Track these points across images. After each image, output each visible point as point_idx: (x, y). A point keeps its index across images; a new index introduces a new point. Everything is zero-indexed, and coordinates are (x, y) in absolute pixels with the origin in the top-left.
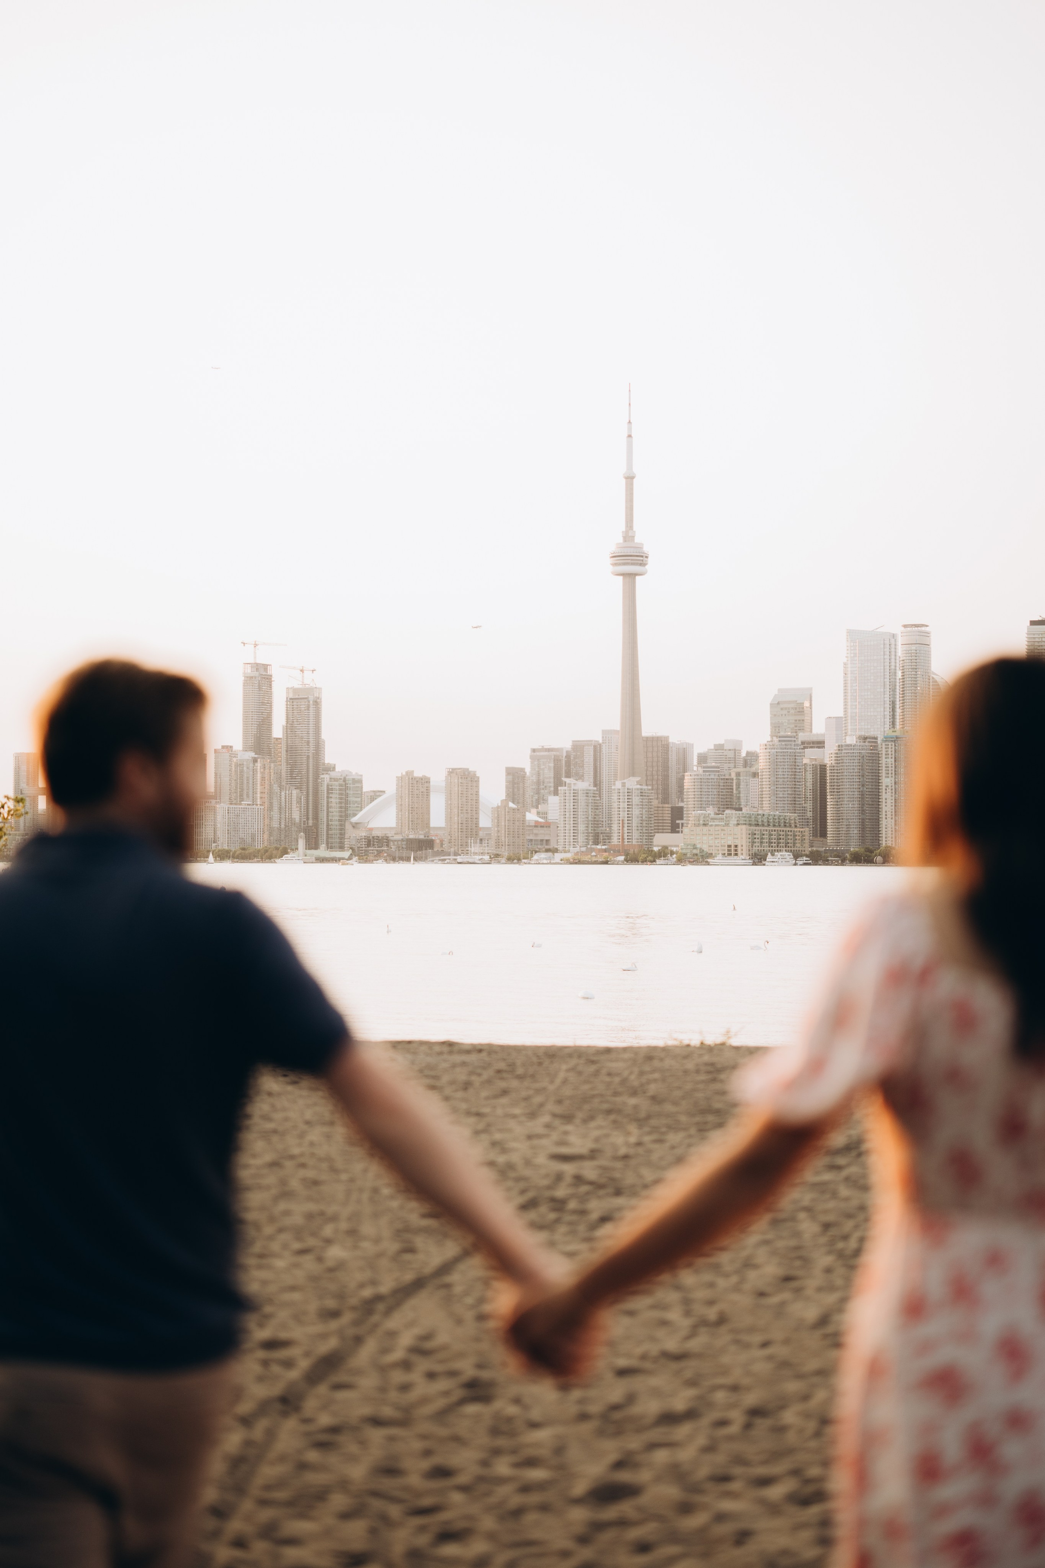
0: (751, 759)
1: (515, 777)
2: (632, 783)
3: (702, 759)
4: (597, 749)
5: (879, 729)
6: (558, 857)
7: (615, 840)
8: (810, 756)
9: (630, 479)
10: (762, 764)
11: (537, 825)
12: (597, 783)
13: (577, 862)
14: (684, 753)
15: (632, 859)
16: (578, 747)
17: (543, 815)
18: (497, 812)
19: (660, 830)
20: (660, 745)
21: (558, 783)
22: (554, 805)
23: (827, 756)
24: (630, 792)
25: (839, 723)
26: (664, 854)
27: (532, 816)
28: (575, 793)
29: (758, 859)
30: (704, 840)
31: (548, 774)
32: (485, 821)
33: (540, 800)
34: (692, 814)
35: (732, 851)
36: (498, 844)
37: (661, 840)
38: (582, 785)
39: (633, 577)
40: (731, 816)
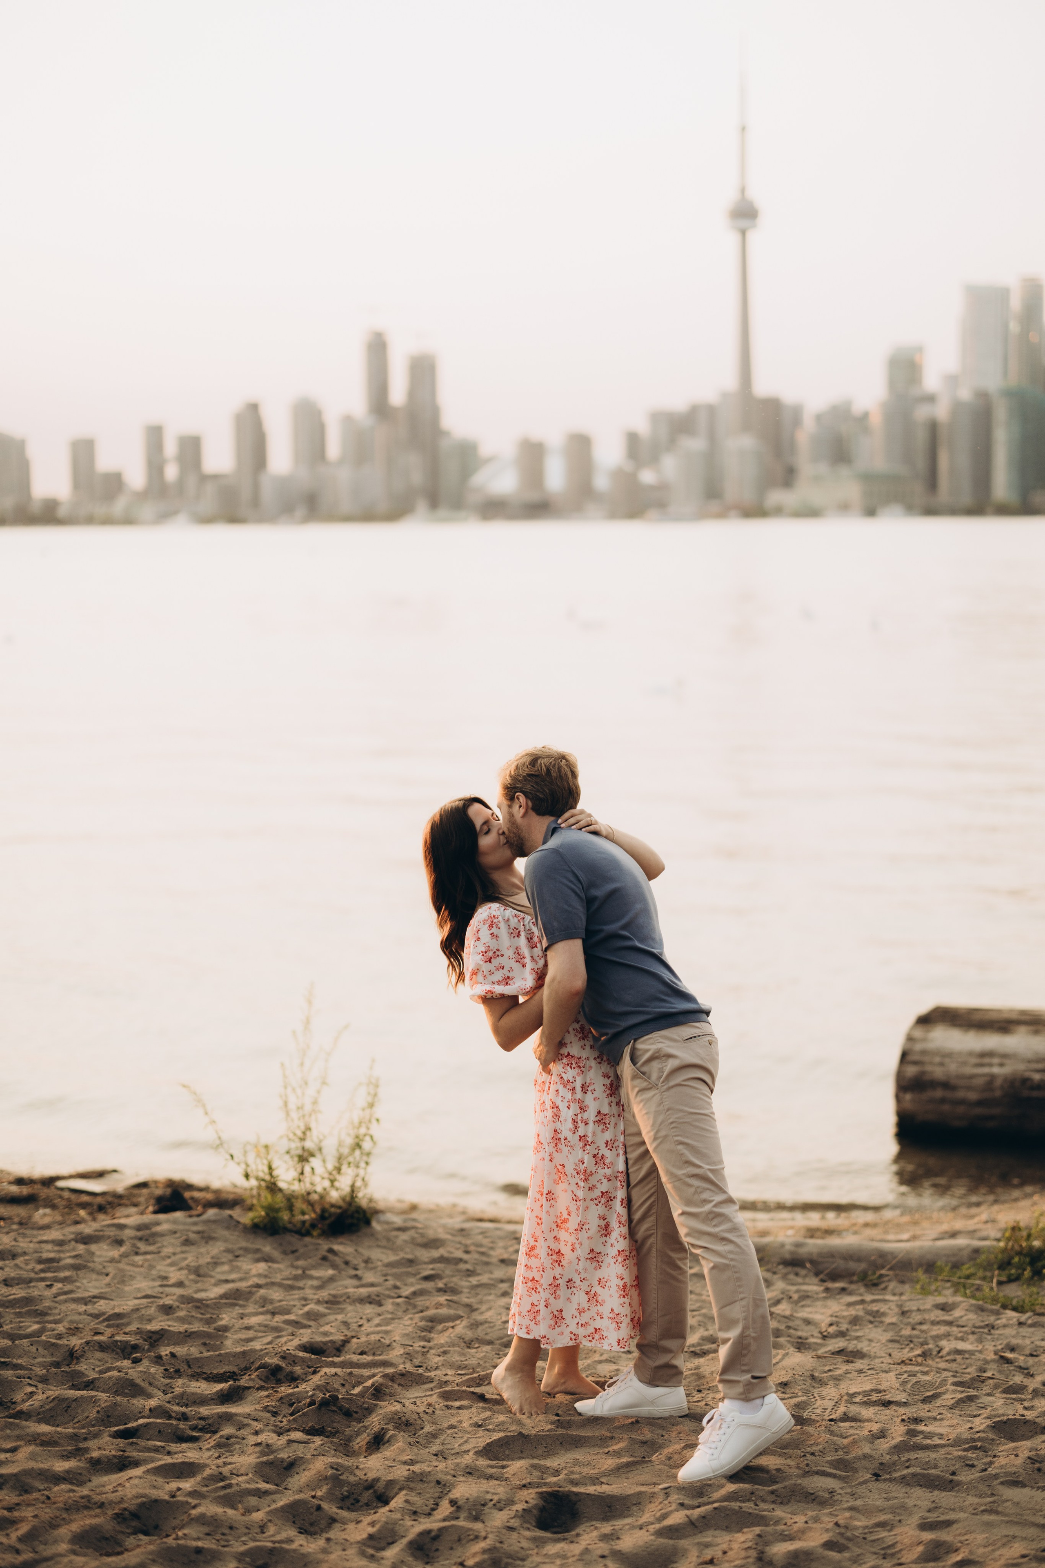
0: (865, 416)
1: (633, 440)
2: (748, 442)
3: (819, 418)
4: (711, 410)
5: (994, 383)
6: (672, 515)
7: (730, 497)
8: (922, 413)
9: (744, 129)
10: (876, 420)
11: (652, 487)
12: (712, 438)
14: (797, 413)
15: (748, 513)
16: (694, 410)
17: (659, 474)
18: (616, 475)
19: (774, 486)
20: (774, 405)
21: (673, 442)
22: (670, 464)
23: (941, 411)
24: (743, 453)
25: (952, 380)
26: (778, 512)
27: (647, 477)
28: (690, 455)
29: (871, 512)
30: (817, 497)
31: (664, 433)
32: (601, 482)
33: (654, 459)
34: (806, 467)
35: (844, 508)
36: (615, 502)
37: (776, 497)
38: (696, 444)
39: (743, 233)
40: (844, 471)
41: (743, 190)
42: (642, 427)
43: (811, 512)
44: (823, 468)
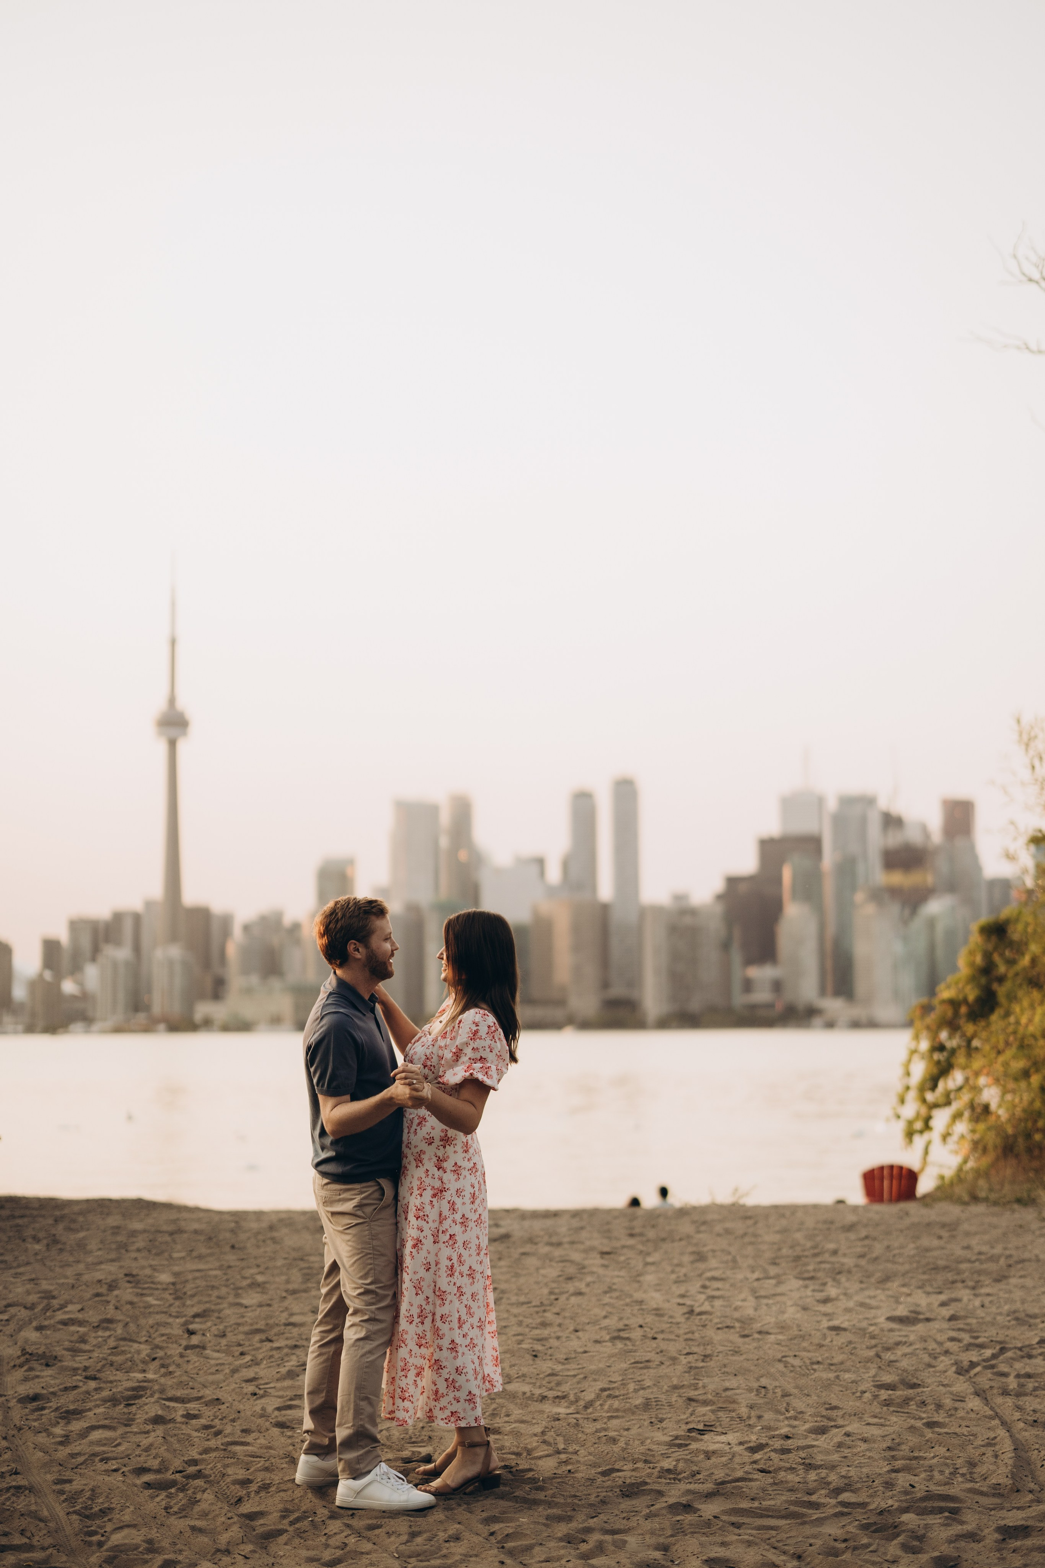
0: (296, 927)
1: (51, 948)
2: (175, 952)
3: (246, 928)
4: (137, 918)
5: (425, 897)
6: (96, 1026)
7: (157, 1009)
9: (173, 642)
11: (74, 998)
12: (137, 949)
13: (118, 1030)
14: (226, 922)
15: (175, 1027)
16: (118, 917)
17: (81, 984)
18: (34, 985)
19: (202, 996)
20: (202, 915)
21: (96, 951)
22: (92, 974)
24: (171, 963)
26: (207, 1024)
27: (69, 987)
28: (115, 965)
30: (247, 1010)
31: (86, 943)
32: (19, 992)
33: (76, 969)
34: (236, 981)
35: (276, 1021)
36: (33, 1015)
37: (203, 1010)
38: (122, 953)
39: (172, 744)
40: (276, 983)
41: (172, 701)
42: (63, 935)
43: (242, 1026)
44: (254, 980)
